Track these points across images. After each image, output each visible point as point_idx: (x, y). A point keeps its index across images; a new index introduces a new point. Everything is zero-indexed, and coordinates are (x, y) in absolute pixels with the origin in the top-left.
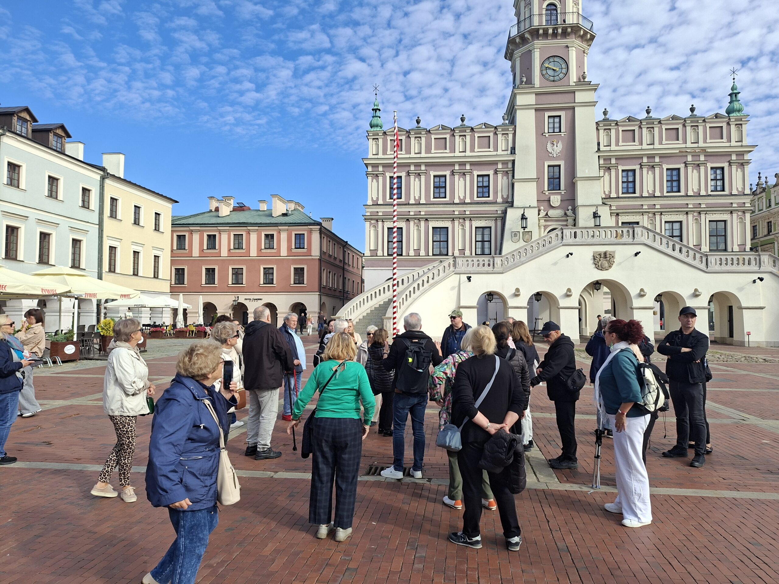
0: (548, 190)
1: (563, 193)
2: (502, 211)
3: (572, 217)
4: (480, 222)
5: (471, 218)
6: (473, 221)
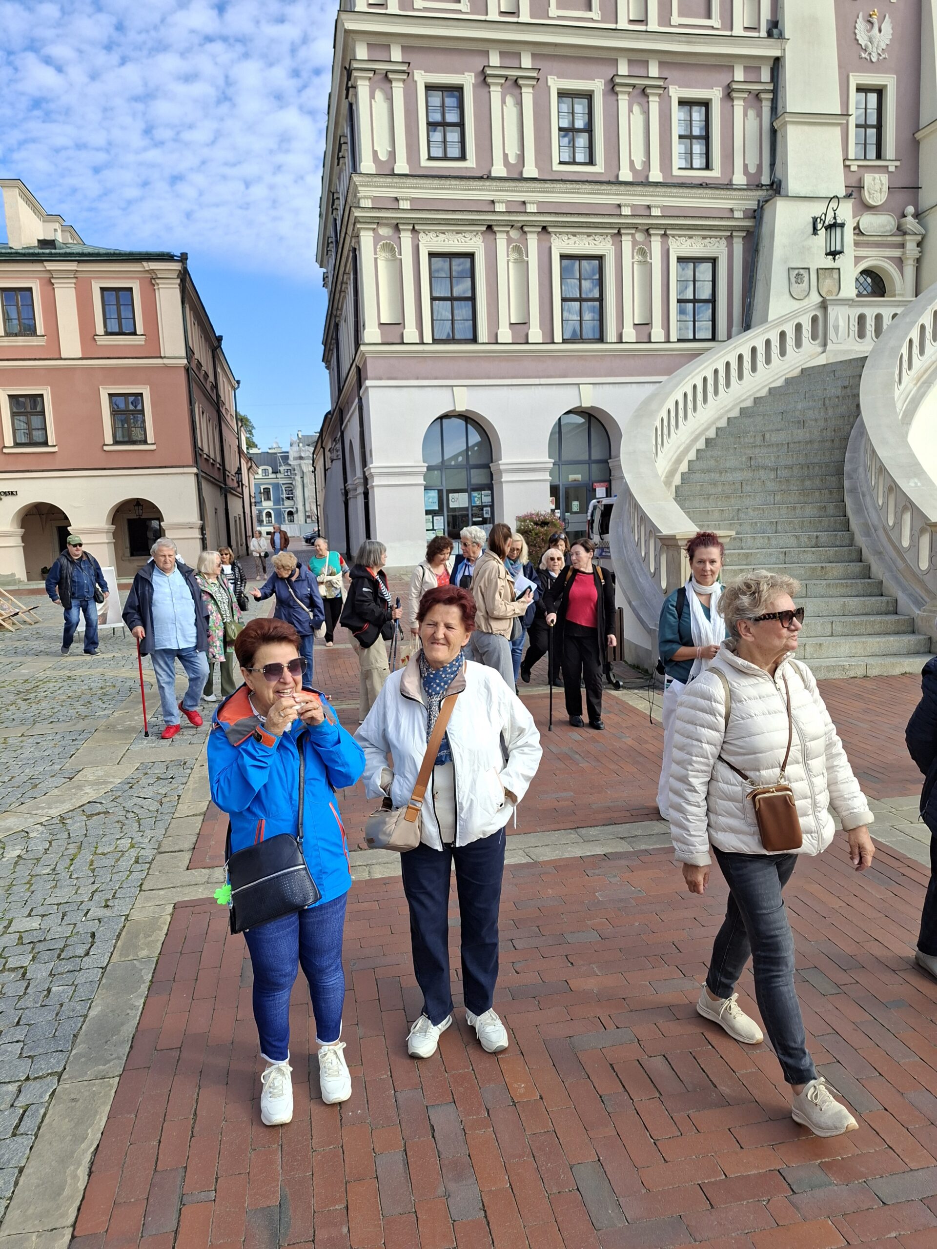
0: (856, 159)
1: (892, 169)
2: (745, 211)
3: (916, 234)
4: (689, 241)
5: (666, 227)
6: (671, 237)
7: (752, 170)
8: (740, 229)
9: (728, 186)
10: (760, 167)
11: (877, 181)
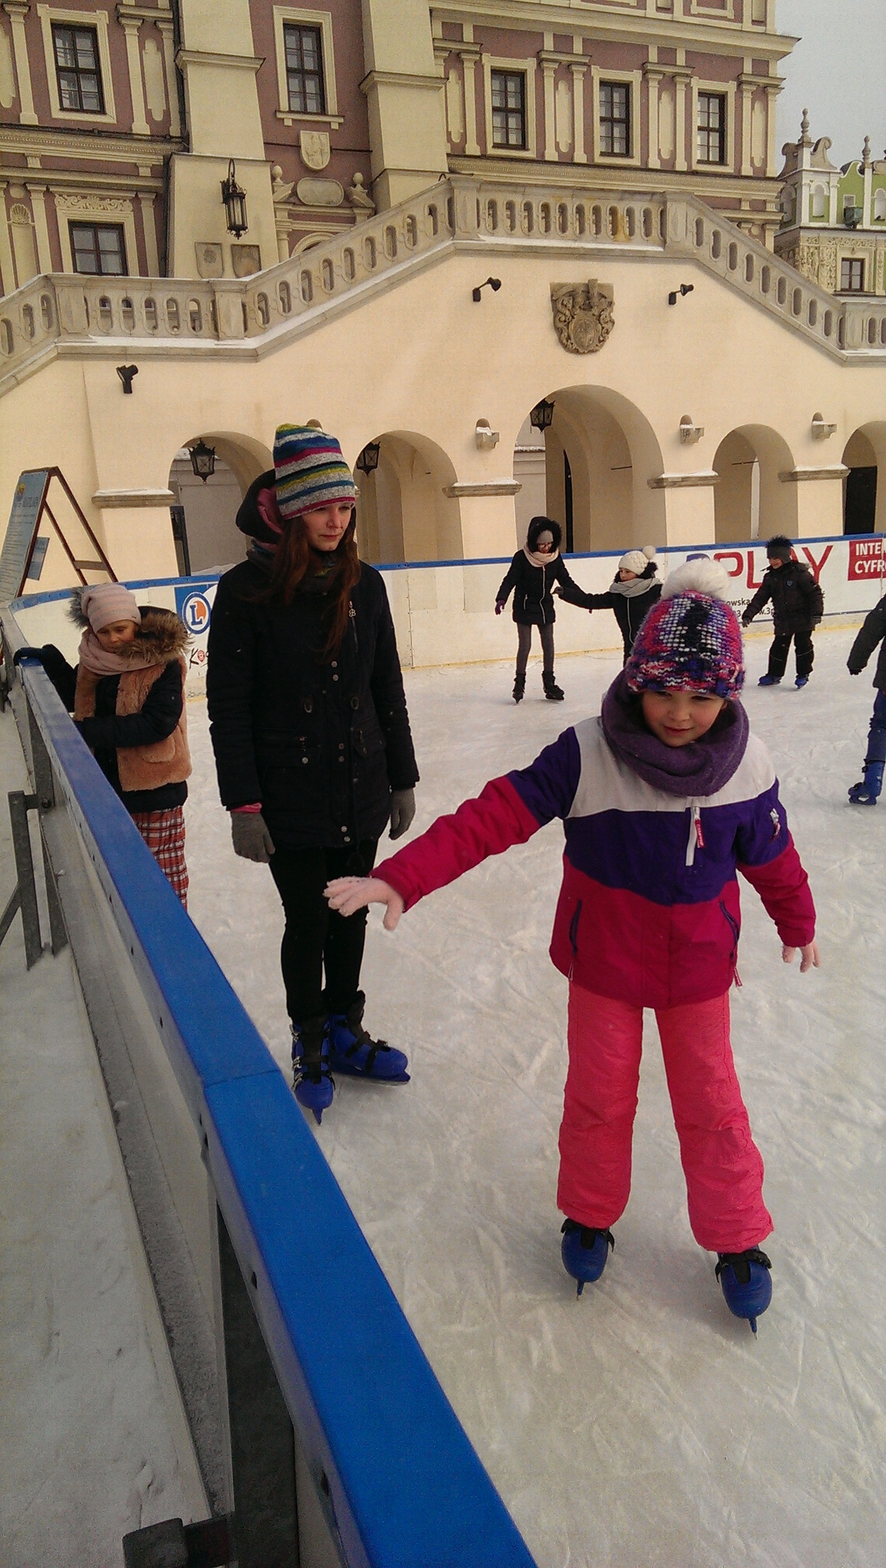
0: (290, 111)
1: (335, 126)
2: (153, 167)
3: (366, 207)
4: (83, 203)
5: (48, 183)
6: (57, 196)
7: (158, 117)
8: (148, 190)
9: (127, 135)
10: (167, 113)
11: (316, 140)
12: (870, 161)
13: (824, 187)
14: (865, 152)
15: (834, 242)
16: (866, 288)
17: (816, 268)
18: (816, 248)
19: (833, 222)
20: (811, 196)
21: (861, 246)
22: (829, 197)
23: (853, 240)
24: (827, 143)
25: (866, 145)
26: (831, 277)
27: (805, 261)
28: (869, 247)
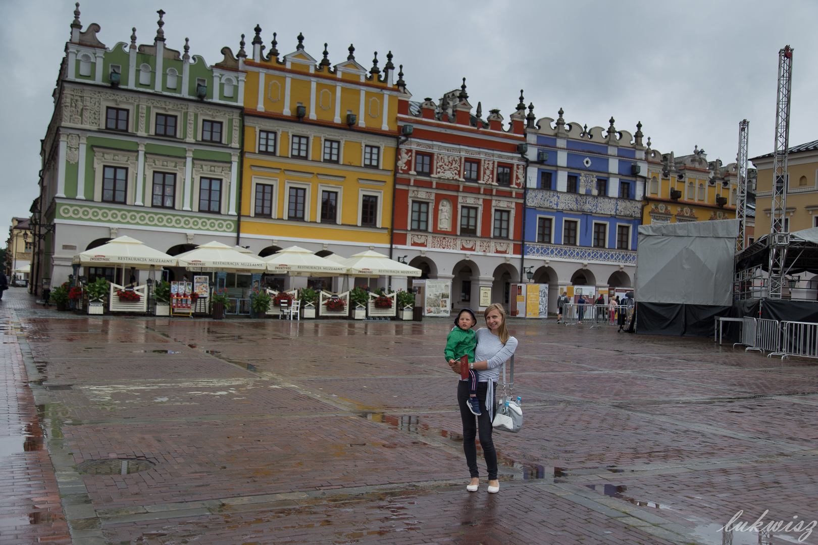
12: (138, 44)
13: (92, 56)
14: (133, 38)
15: (99, 95)
16: (130, 130)
17: (80, 111)
18: (81, 97)
19: (99, 80)
20: (78, 62)
21: (125, 100)
22: (95, 63)
23: (117, 95)
24: (97, 27)
25: (134, 33)
26: (95, 118)
27: (69, 105)
28: (133, 102)
